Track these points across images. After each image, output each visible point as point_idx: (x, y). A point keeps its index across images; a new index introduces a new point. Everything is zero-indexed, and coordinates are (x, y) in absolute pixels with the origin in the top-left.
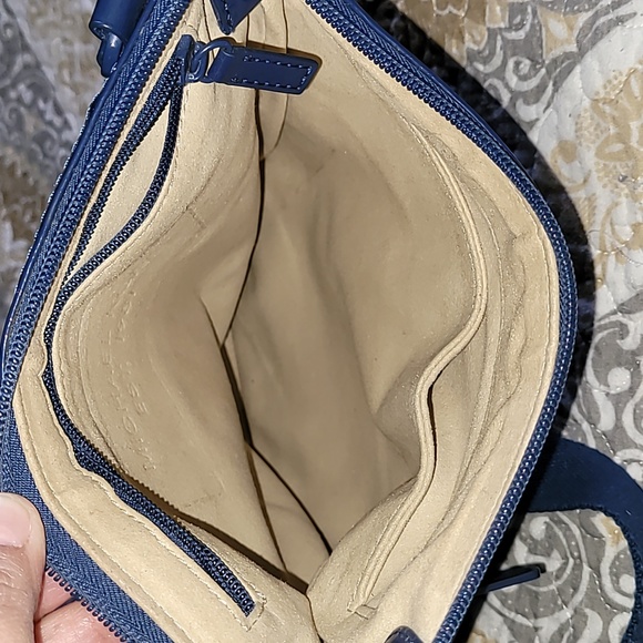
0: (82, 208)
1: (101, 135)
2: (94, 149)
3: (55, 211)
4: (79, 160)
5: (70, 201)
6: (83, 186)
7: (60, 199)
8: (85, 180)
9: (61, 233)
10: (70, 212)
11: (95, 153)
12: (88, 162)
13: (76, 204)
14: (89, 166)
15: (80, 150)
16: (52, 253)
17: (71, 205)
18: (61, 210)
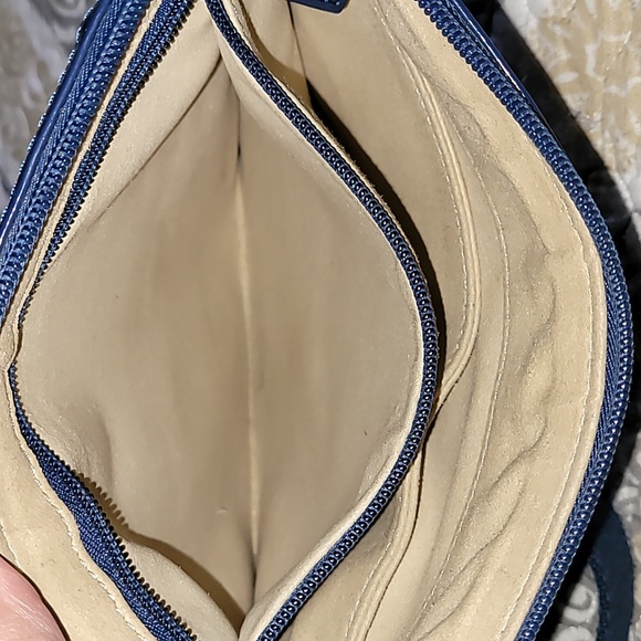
0: (69, 162)
1: (94, 64)
2: (86, 82)
3: (36, 164)
4: (67, 97)
5: (54, 150)
6: (70, 132)
7: (43, 148)
8: (74, 124)
9: (42, 193)
10: (54, 166)
11: (87, 89)
12: (77, 100)
13: (62, 154)
14: (78, 106)
15: (69, 82)
16: (30, 219)
17: (54, 157)
18: (43, 162)
